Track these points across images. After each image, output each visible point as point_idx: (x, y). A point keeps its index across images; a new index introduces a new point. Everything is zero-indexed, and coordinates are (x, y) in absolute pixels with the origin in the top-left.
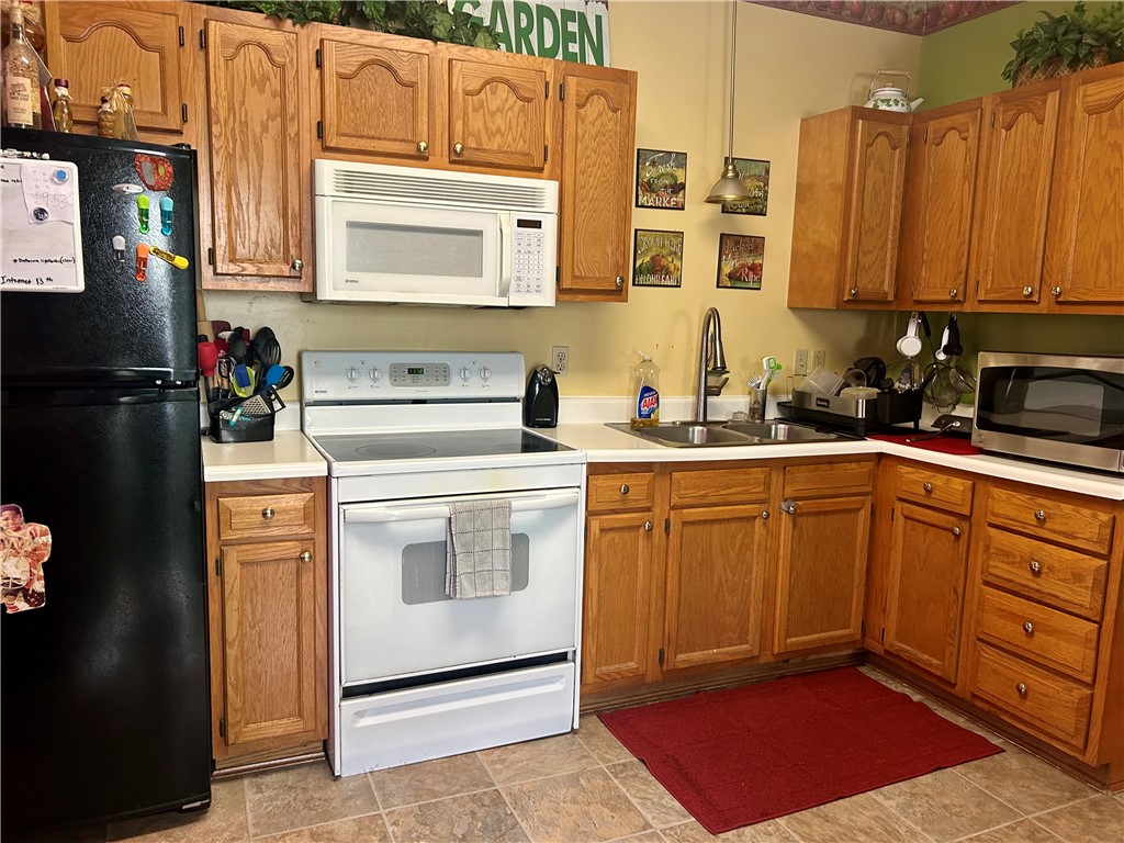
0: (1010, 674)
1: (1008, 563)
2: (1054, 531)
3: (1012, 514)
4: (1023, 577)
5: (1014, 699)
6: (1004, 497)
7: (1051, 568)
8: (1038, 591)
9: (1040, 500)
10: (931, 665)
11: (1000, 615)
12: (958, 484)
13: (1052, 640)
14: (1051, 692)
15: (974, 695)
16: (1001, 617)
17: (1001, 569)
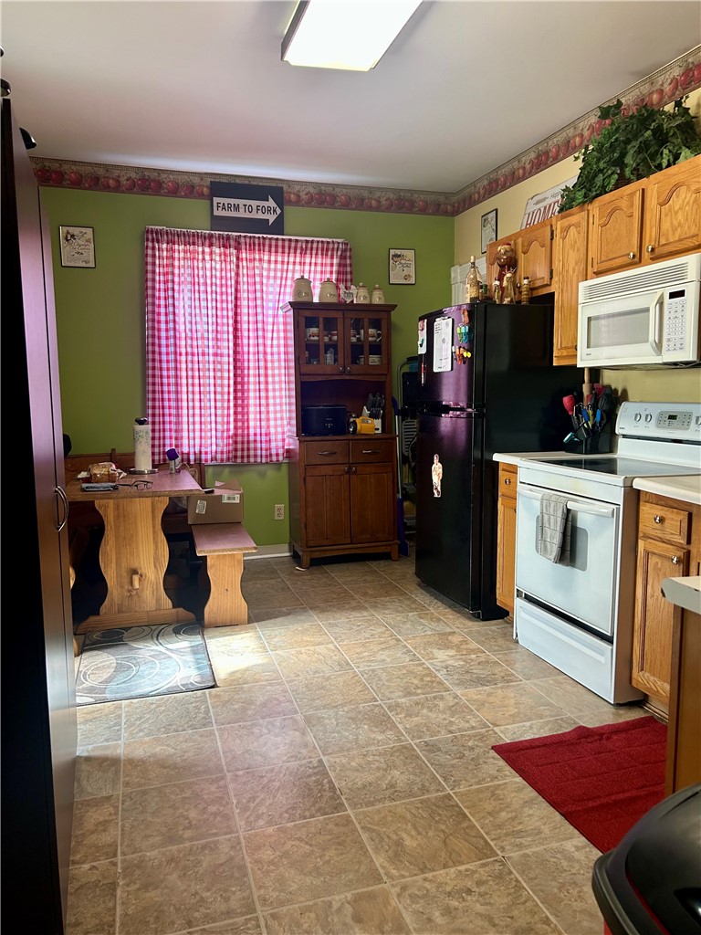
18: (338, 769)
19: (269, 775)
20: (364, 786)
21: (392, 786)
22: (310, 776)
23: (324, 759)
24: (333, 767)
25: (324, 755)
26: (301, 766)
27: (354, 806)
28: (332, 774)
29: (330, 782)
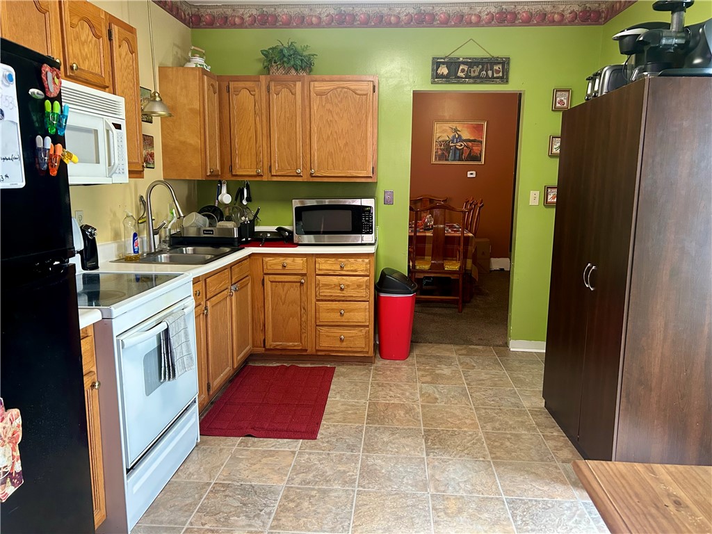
0: (335, 334)
1: (328, 289)
2: (348, 271)
3: (329, 268)
4: (337, 293)
5: (338, 344)
6: (323, 262)
7: (348, 286)
8: (344, 296)
9: (340, 260)
10: (295, 346)
11: (328, 313)
12: (299, 260)
13: (352, 314)
14: (354, 335)
15: (317, 351)
16: (328, 312)
17: (326, 292)
18: (418, 449)
19: (463, 454)
20: (408, 437)
21: (393, 434)
22: (437, 448)
23: (424, 456)
24: (421, 450)
25: (423, 458)
26: (441, 455)
27: (419, 430)
28: (424, 446)
29: (426, 443)
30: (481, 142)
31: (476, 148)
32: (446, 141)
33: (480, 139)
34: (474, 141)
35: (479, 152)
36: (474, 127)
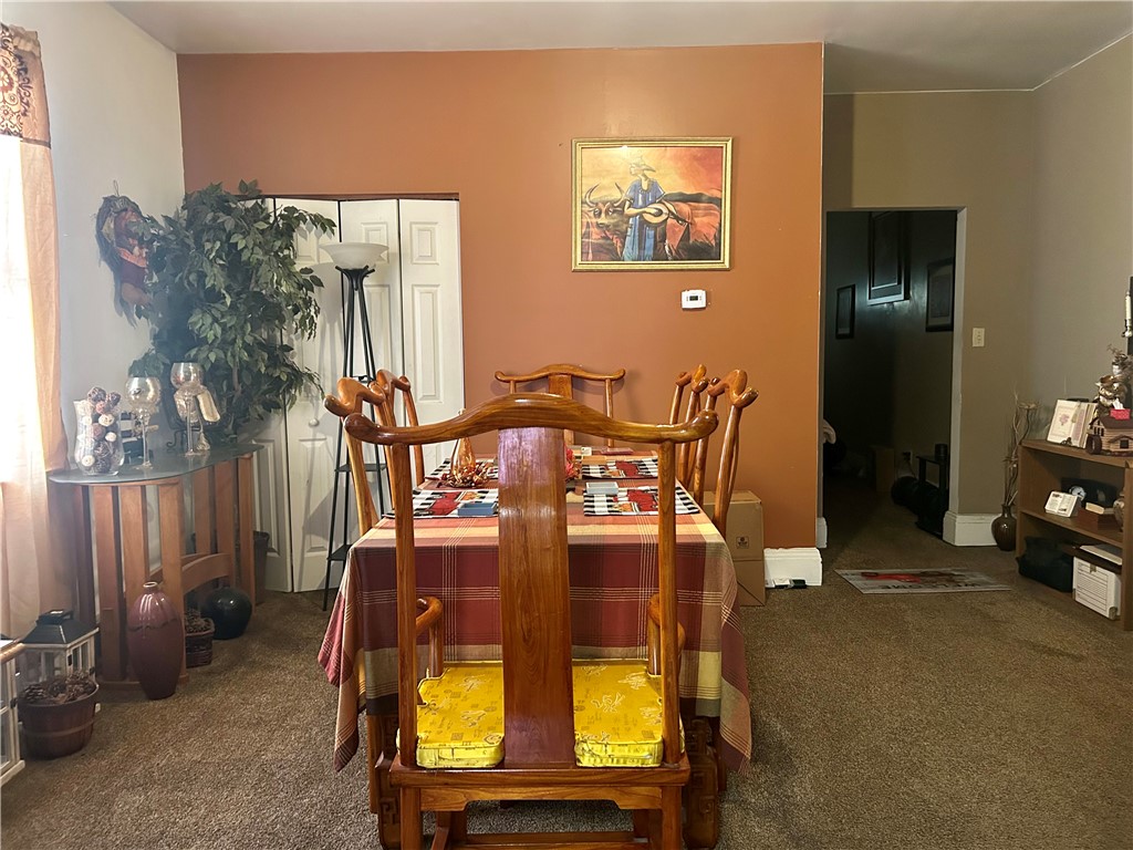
30: (718, 202)
31: (705, 219)
32: (612, 203)
33: (715, 193)
34: (696, 198)
35: (713, 232)
36: (695, 158)
